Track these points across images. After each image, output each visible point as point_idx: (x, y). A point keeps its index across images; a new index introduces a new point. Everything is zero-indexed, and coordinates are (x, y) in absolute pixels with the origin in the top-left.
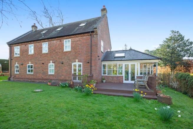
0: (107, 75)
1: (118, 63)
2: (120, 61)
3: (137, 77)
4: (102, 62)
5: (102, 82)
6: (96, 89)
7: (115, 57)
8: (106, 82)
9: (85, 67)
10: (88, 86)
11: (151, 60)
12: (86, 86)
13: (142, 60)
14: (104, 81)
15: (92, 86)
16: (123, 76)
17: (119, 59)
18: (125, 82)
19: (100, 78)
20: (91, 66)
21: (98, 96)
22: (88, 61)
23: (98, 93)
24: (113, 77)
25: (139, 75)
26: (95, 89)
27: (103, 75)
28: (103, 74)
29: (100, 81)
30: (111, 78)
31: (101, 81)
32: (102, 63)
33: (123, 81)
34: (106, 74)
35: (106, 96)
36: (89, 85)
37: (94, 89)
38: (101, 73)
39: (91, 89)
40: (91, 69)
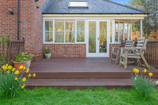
0: (53, 42)
1: (77, 18)
2: (81, 15)
3: (110, 45)
4: (43, 15)
5: (45, 57)
6: (34, 75)
7: (69, 7)
8: (51, 58)
9: (4, 23)
10: (10, 67)
11: (133, 15)
12: (4, 67)
13: (119, 14)
14: (49, 55)
15: (21, 67)
16: (85, 45)
17: (78, 11)
18: (89, 55)
19: (39, 49)
20: (19, 22)
21: (42, 95)
22: (11, 10)
23: (39, 87)
24: (66, 47)
25: (113, 42)
26: (32, 74)
27: (45, 43)
28: (46, 41)
29: (39, 56)
30: (63, 50)
31: (41, 54)
32: (44, 18)
33: (85, 55)
34: (52, 40)
35: (62, 90)
36: (13, 65)
37: (30, 75)
38: (42, 38)
39: (19, 76)
40: (19, 28)
